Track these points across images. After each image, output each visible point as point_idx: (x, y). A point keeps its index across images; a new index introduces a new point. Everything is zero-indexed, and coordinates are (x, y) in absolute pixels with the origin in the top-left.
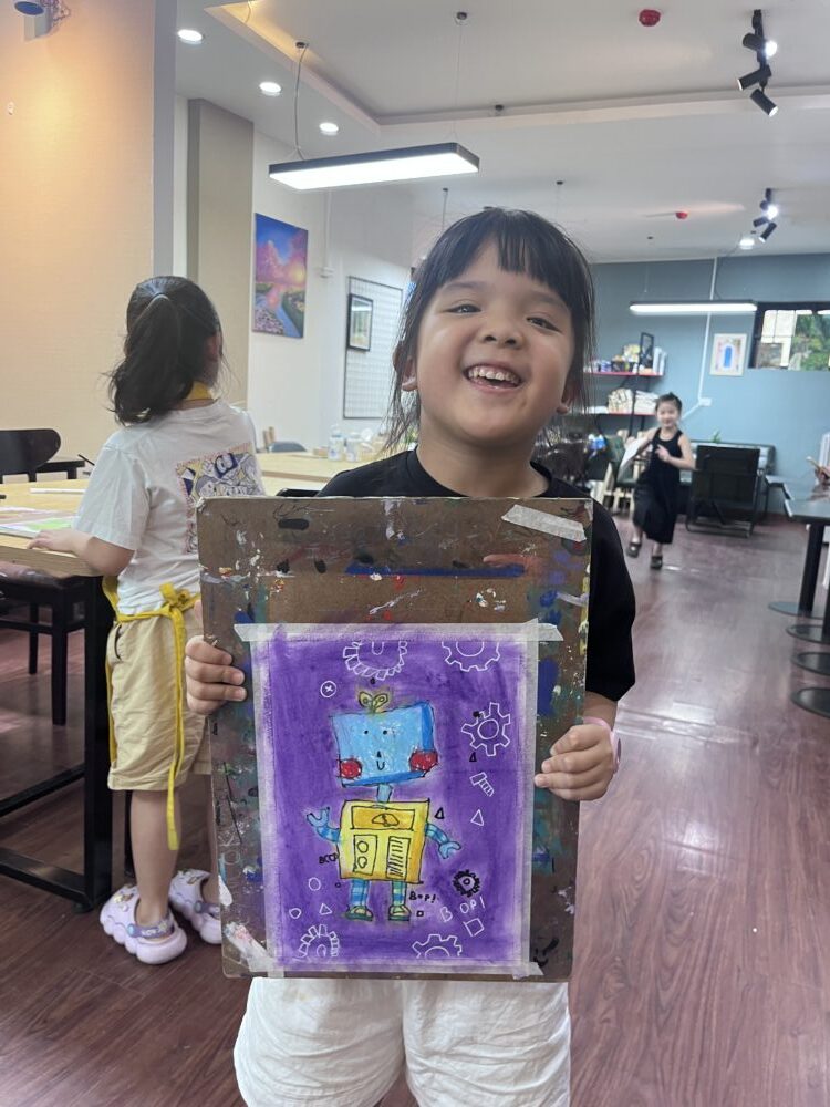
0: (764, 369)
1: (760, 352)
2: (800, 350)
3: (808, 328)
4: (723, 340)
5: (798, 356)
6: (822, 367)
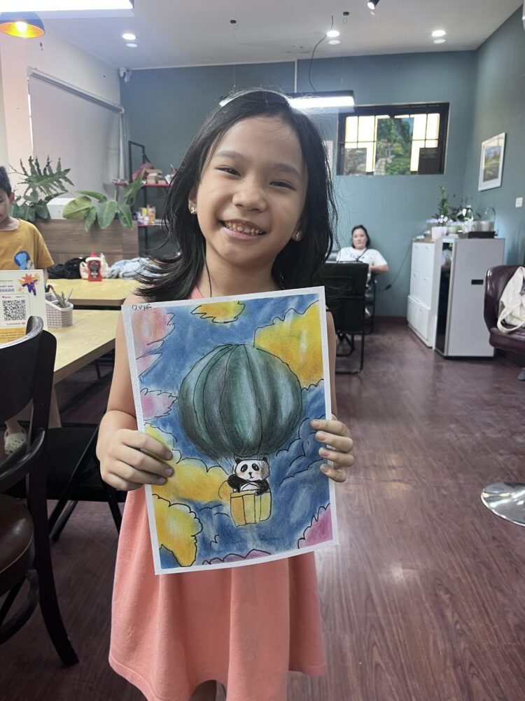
0: (351, 175)
1: (346, 158)
2: (383, 156)
3: (390, 133)
5: (382, 160)
6: (405, 171)
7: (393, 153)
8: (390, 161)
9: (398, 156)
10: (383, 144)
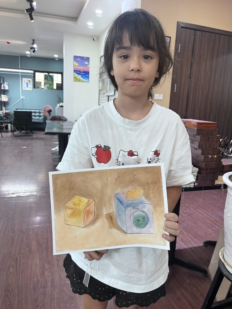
0: (38, 89)
1: (36, 84)
3: (48, 78)
4: (25, 80)
5: (46, 85)
6: (52, 89)
7: (49, 84)
8: (48, 86)
9: (50, 85)
10: (46, 81)
